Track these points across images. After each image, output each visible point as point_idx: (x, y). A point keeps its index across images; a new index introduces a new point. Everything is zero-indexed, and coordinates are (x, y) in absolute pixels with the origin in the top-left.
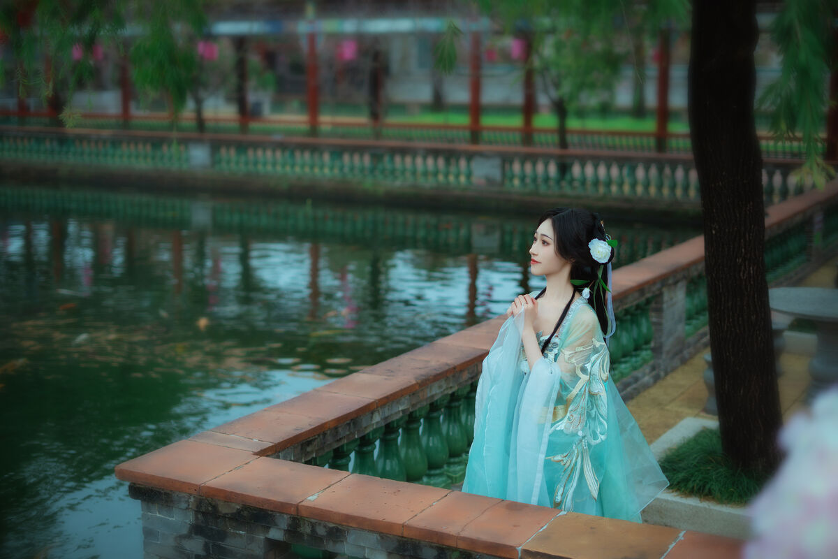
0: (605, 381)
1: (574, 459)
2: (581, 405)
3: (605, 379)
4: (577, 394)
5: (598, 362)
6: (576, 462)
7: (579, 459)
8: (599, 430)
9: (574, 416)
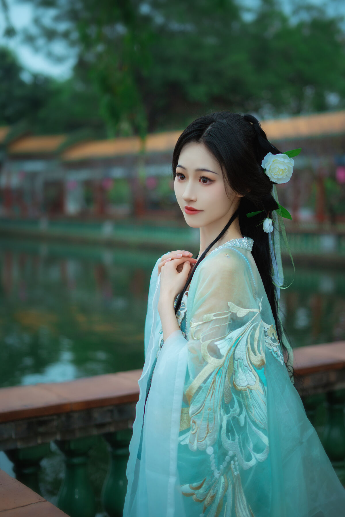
0: (258, 368)
1: (221, 490)
2: (207, 404)
3: (258, 363)
4: (200, 388)
5: (245, 339)
6: (224, 497)
7: (230, 491)
8: (251, 446)
9: (198, 422)
